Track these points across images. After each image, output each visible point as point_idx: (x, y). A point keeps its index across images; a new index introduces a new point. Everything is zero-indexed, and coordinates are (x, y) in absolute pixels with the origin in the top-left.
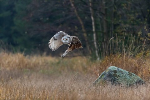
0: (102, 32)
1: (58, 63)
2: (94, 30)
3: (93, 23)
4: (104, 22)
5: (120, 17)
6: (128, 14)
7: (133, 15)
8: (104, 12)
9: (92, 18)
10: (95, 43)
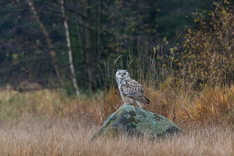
0: (84, 49)
1: (11, 101)
2: (69, 45)
3: (67, 34)
4: (86, 30)
5: (113, 23)
6: (127, 18)
7: (135, 18)
8: (85, 15)
9: (66, 25)
10: (72, 67)
